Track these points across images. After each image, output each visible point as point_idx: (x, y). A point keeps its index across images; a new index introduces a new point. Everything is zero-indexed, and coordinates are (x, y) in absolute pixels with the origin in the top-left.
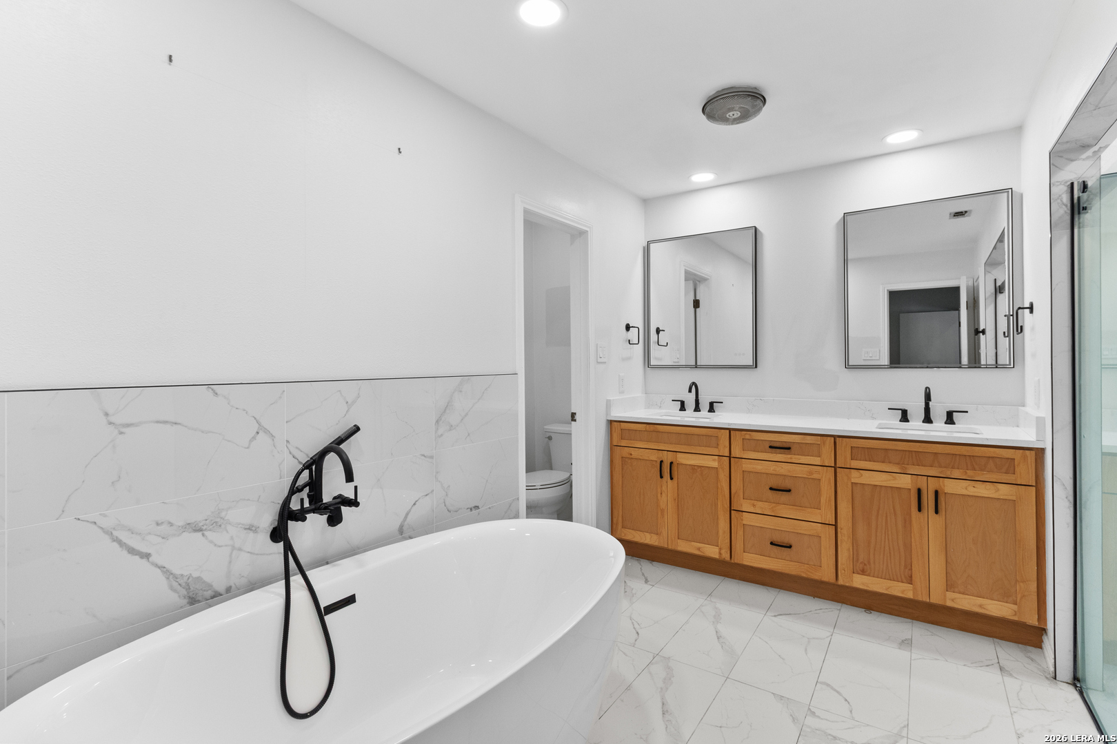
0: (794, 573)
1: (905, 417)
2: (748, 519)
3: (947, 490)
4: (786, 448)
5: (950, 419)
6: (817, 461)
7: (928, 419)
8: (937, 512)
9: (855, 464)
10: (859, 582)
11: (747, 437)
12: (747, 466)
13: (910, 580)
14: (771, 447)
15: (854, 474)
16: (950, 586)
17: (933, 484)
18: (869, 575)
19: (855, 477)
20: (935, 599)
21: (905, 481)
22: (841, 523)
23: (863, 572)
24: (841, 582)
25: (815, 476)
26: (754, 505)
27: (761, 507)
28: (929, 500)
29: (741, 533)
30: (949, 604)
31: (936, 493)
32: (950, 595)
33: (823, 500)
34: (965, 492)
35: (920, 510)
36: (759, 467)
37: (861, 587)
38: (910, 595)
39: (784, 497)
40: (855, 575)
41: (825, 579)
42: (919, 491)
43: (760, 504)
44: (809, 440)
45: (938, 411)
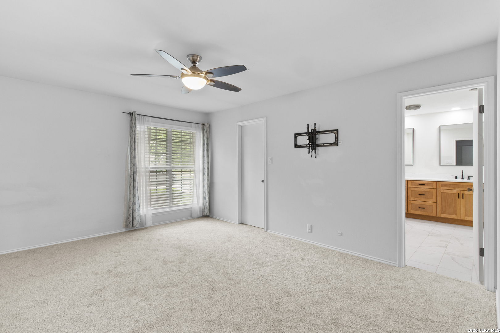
0: (425, 214)
1: (456, 178)
2: (412, 202)
3: (465, 193)
4: (423, 185)
5: (469, 178)
6: (432, 187)
7: (463, 178)
8: (463, 198)
9: (442, 188)
10: (443, 215)
11: (413, 182)
12: (412, 189)
13: (456, 214)
14: (419, 184)
15: (442, 190)
16: (466, 215)
17: (462, 192)
18: (445, 214)
19: (442, 191)
20: (462, 218)
21: (455, 192)
22: (438, 202)
23: (444, 213)
24: (438, 216)
25: (432, 191)
26: (414, 199)
27: (416, 199)
28: (461, 196)
29: (410, 205)
30: (466, 219)
31: (463, 194)
32: (466, 217)
33: (433, 196)
34: (470, 194)
35: (459, 198)
36: (416, 189)
37: (443, 217)
38: (456, 218)
39: (423, 196)
40: (442, 214)
41: (434, 215)
42: (459, 194)
43: (416, 198)
44: (430, 182)
45: (465, 177)
